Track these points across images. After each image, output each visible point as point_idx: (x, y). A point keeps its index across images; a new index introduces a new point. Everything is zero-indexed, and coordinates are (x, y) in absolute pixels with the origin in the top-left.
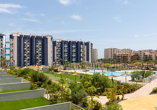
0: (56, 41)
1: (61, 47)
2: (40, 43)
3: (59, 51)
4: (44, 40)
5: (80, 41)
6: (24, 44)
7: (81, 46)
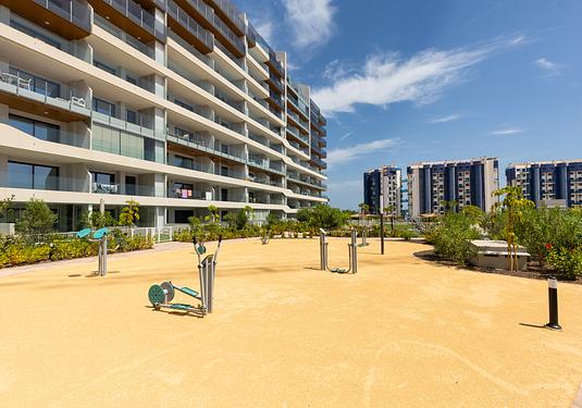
0: (514, 169)
1: (532, 180)
2: (468, 176)
3: (524, 189)
4: (476, 170)
6: (433, 181)
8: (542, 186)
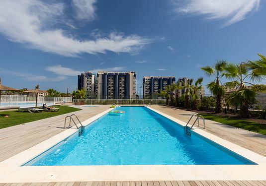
0: (145, 78)
2: (124, 80)
4: (126, 77)
5: (172, 77)
8: (154, 87)
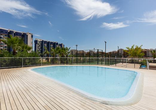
0: (37, 40)
1: (42, 45)
3: (40, 48)
5: (56, 42)
7: (57, 46)
